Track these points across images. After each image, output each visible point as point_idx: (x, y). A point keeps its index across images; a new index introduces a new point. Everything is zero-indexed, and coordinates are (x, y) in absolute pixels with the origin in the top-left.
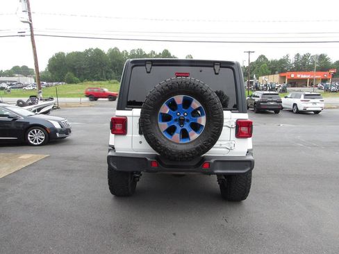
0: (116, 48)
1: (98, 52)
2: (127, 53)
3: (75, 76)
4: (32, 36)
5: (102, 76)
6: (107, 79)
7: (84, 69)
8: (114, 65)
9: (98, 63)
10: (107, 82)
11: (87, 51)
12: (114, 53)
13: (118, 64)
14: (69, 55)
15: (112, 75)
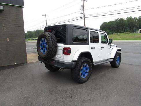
0: (131, 17)
1: (122, 20)
2: (136, 18)
3: (110, 31)
4: (84, 18)
5: (122, 30)
6: (125, 31)
7: (114, 28)
8: (129, 25)
9: (121, 25)
10: (124, 33)
11: (116, 20)
12: (130, 19)
13: (131, 24)
14: (108, 23)
15: (128, 30)
